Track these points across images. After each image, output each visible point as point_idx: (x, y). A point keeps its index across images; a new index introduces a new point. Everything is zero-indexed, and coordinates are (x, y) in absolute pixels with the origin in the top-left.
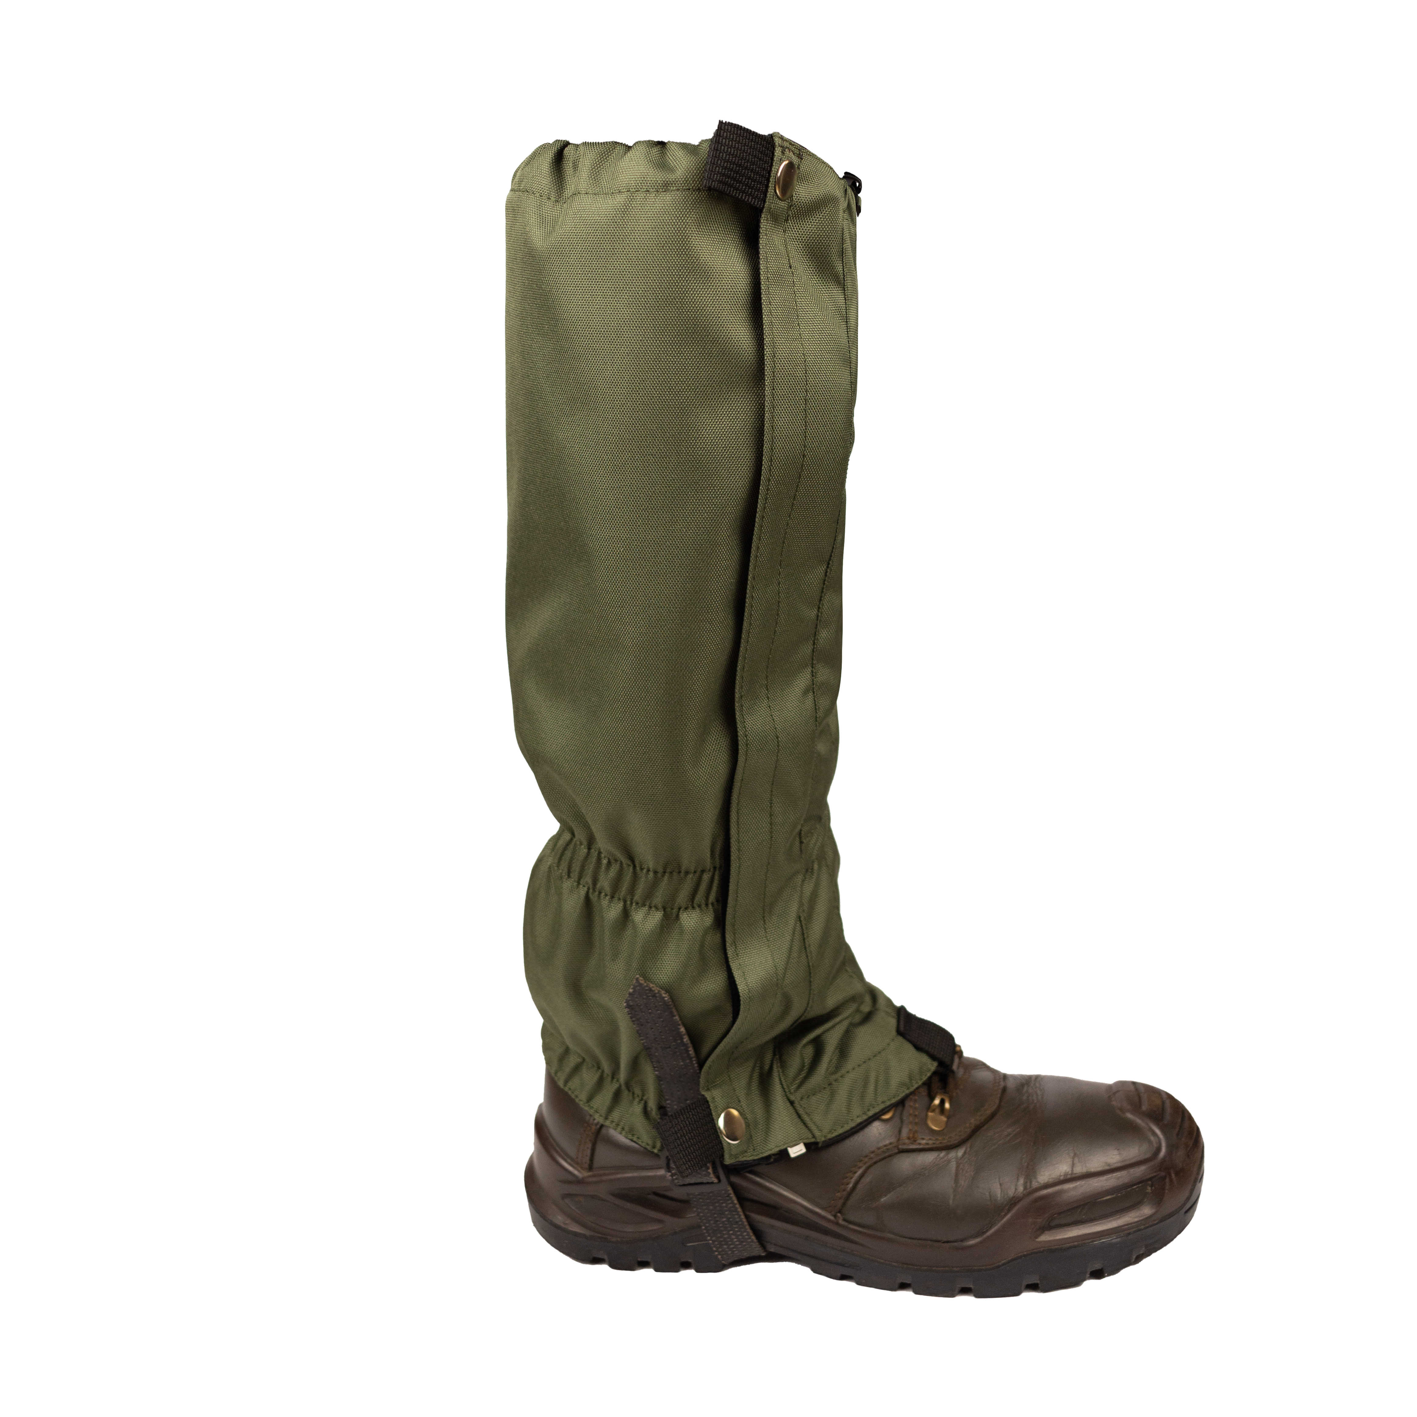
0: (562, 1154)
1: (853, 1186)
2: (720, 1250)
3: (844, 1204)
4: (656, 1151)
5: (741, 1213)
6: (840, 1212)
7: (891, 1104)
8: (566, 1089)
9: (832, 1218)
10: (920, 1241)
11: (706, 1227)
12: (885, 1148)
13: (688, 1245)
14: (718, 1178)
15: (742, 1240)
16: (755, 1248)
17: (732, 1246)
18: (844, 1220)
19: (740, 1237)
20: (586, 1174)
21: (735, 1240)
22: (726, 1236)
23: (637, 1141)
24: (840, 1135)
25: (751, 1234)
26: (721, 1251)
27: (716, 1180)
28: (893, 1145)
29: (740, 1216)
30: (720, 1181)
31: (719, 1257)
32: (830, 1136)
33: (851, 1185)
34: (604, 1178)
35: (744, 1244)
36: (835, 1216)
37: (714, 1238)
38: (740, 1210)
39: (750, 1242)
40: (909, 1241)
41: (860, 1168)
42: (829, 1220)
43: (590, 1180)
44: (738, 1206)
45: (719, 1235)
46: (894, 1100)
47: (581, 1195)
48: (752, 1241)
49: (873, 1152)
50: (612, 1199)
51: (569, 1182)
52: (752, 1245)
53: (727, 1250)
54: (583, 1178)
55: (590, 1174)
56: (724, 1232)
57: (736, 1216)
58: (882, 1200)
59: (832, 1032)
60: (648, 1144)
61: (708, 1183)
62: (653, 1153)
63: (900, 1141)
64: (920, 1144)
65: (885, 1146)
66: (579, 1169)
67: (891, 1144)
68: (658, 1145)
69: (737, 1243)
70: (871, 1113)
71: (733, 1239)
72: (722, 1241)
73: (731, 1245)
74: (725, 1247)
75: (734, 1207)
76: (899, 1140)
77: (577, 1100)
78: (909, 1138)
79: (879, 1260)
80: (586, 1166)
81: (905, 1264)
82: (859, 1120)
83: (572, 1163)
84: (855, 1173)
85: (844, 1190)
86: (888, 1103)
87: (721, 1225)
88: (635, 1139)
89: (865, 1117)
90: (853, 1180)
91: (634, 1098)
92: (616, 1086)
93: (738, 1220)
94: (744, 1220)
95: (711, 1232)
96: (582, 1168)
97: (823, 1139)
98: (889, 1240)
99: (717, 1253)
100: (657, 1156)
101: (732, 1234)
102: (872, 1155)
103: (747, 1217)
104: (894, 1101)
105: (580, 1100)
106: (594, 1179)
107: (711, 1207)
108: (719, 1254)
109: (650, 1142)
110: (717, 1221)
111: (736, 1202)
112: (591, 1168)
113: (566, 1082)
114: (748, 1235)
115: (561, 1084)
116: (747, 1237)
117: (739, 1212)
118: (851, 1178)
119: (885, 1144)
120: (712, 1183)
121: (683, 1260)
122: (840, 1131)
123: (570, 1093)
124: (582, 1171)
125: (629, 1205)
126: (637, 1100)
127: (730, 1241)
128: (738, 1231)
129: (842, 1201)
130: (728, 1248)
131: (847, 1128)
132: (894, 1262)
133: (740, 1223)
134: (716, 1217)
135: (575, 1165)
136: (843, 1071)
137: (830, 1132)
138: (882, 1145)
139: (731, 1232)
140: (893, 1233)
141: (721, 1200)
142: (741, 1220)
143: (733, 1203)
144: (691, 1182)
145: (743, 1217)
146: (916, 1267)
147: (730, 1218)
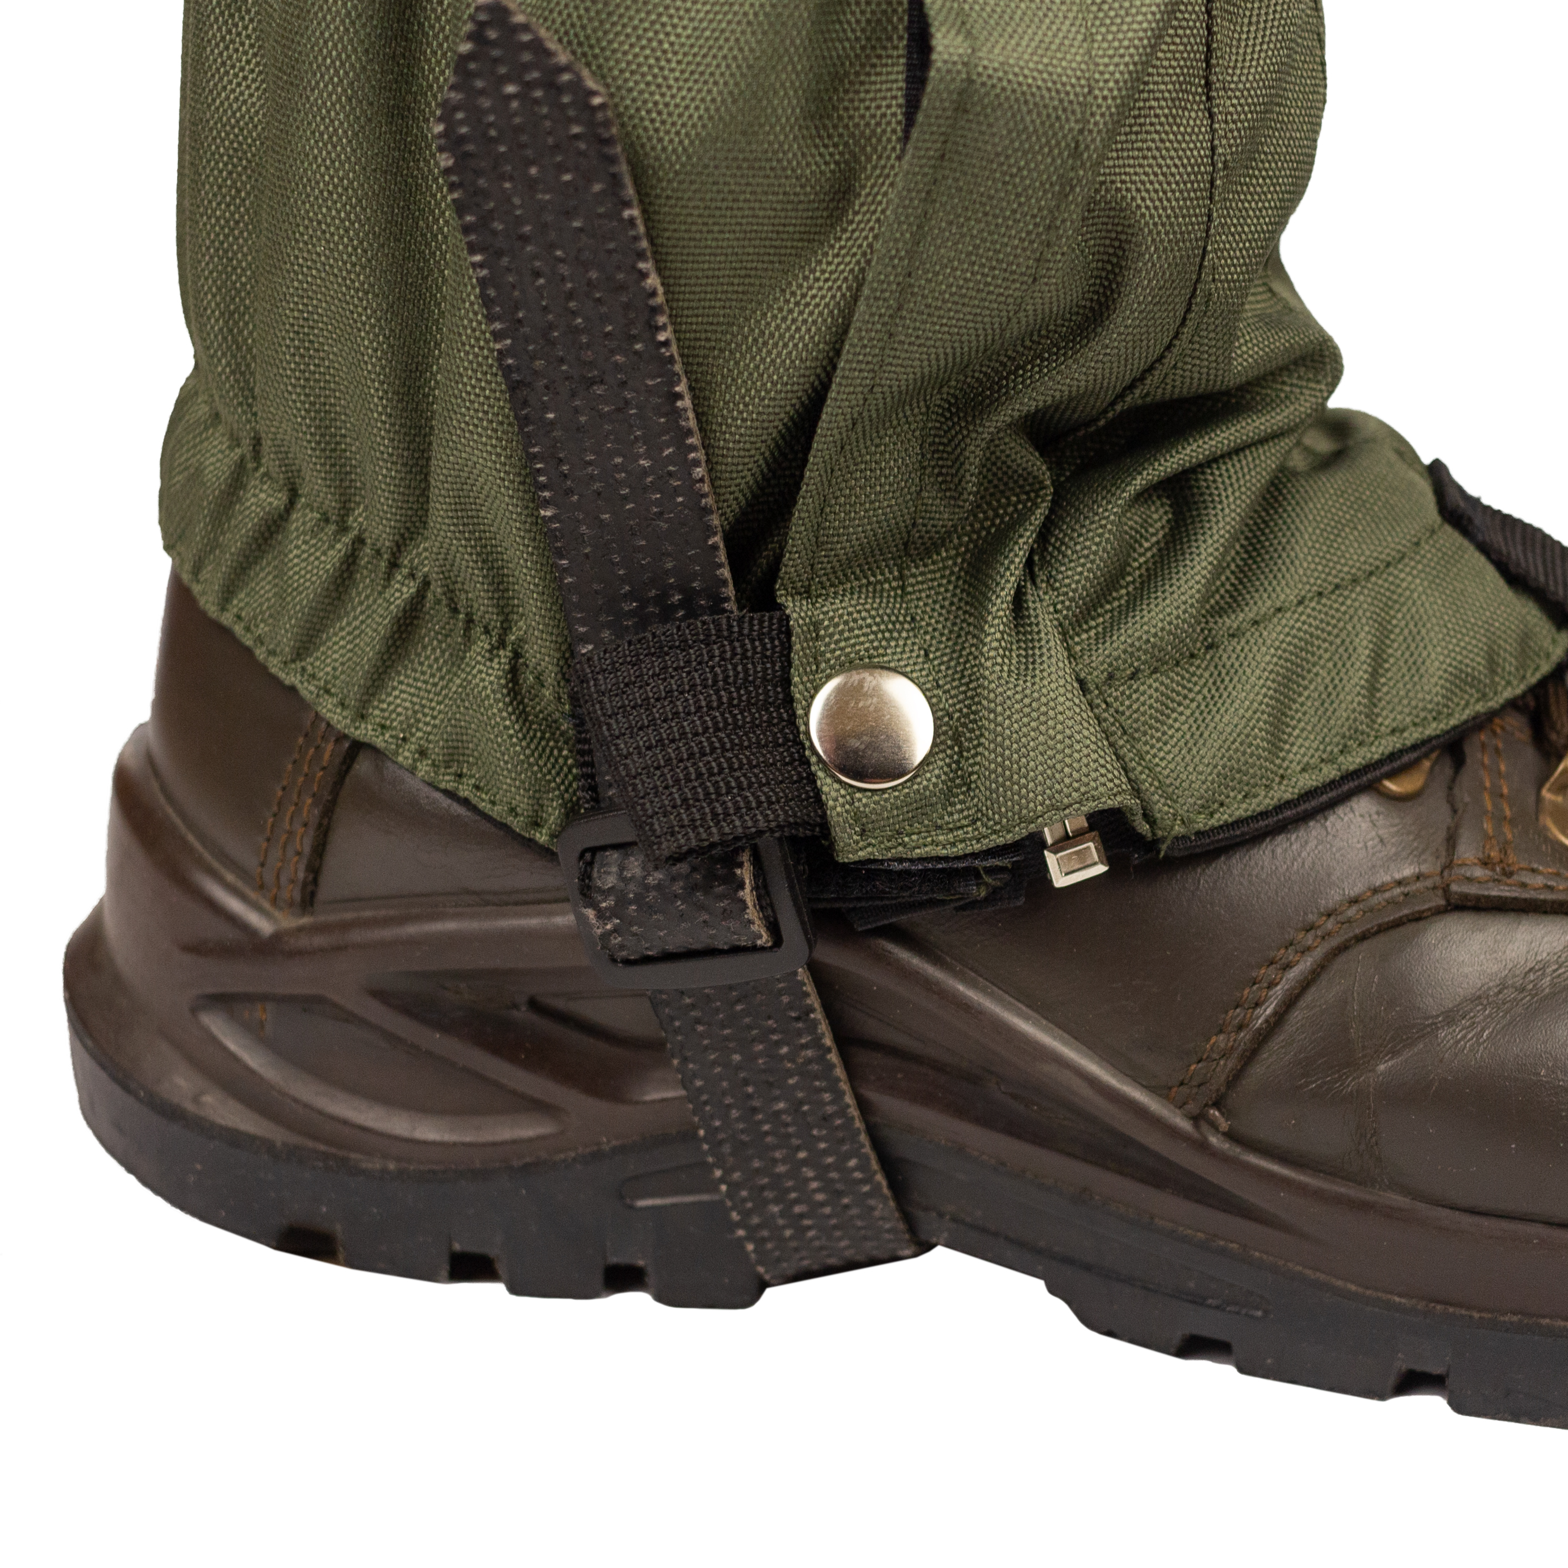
0: (207, 856)
1: (1275, 1013)
2: (755, 1220)
3: (1236, 1078)
4: (542, 837)
5: (844, 1086)
6: (1216, 1105)
7: (1424, 742)
8: (227, 619)
9: (1184, 1125)
10: (1505, 1224)
11: (712, 1131)
12: (1398, 891)
13: (642, 1203)
14: (774, 928)
15: (839, 1186)
16: (882, 1218)
17: (798, 1209)
18: (1230, 1136)
19: (834, 1175)
20: (288, 921)
21: (814, 1185)
22: (781, 1169)
23: (474, 800)
24: (1239, 822)
25: (875, 1165)
26: (759, 1227)
27: (765, 939)
28: (1429, 883)
29: (839, 1095)
30: (778, 940)
31: (750, 1247)
32: (1202, 822)
33: (1269, 1010)
34: (357, 936)
35: (846, 1201)
36: (1196, 1119)
37: (736, 1176)
38: (839, 1072)
39: (868, 1195)
40: (1467, 1221)
41: (1307, 950)
42: (1173, 1132)
43: (304, 942)
44: (833, 1057)
45: (756, 1164)
46: (1434, 725)
47: (264, 998)
48: (876, 1191)
49: (1354, 901)
50: (376, 1012)
51: (224, 951)
52: (872, 1209)
53: (781, 1222)
54: (277, 937)
55: (305, 920)
56: (778, 1155)
57: (827, 1096)
58: (1382, 1067)
59: (1230, 467)
60: (512, 810)
61: (736, 950)
62: (530, 844)
63: (1456, 871)
64: (1524, 885)
65: (1399, 883)
66: (267, 905)
67: (1418, 877)
68: (553, 815)
69: (820, 1197)
70: (1354, 761)
71: (808, 1180)
72: (763, 1188)
73: (796, 1201)
74: (775, 1209)
75: (821, 1059)
76: (1449, 866)
77: (260, 653)
78: (1485, 863)
79: (1339, 1283)
80: (292, 892)
81: (1438, 1302)
82: (1308, 781)
83: (240, 884)
84: (1288, 967)
85: (1240, 1027)
86: (1413, 736)
87: (766, 1127)
88: (465, 791)
89: (1330, 772)
90: (1278, 992)
91: (468, 639)
92: (402, 591)
93: (830, 1109)
94: (854, 1112)
95: (726, 1149)
96: (274, 901)
97: (1179, 829)
98: (1390, 1213)
99: (741, 1233)
100: (547, 853)
101: (805, 1162)
102: (1352, 912)
103: (863, 1104)
104: (1432, 729)
105: (272, 653)
106: (319, 941)
107: (737, 1057)
108: (749, 1238)
109: (523, 804)
110: (754, 1110)
111: (828, 1041)
112: (308, 901)
113: (228, 594)
114: (863, 1167)
115: (208, 603)
116: (857, 1175)
117: (838, 1080)
118: (1271, 985)
119: (1398, 876)
120: (754, 949)
121: (614, 1260)
122: (1240, 810)
123: (238, 629)
124: (277, 914)
125: (434, 1040)
126: (482, 644)
127: (794, 1189)
128: (825, 1152)
129: (1231, 1063)
130: (782, 1214)
131: (1264, 800)
132: (1400, 1295)
133: (838, 1122)
134: (749, 1097)
135: (253, 895)
136: (1261, 604)
137: (1207, 808)
138: (1387, 878)
139: (802, 1155)
140: (1405, 1190)
141: (774, 1031)
142: (842, 1112)
143: (817, 1043)
144: (671, 948)
145: (849, 1099)
146: (1476, 1315)
147: (801, 1103)
